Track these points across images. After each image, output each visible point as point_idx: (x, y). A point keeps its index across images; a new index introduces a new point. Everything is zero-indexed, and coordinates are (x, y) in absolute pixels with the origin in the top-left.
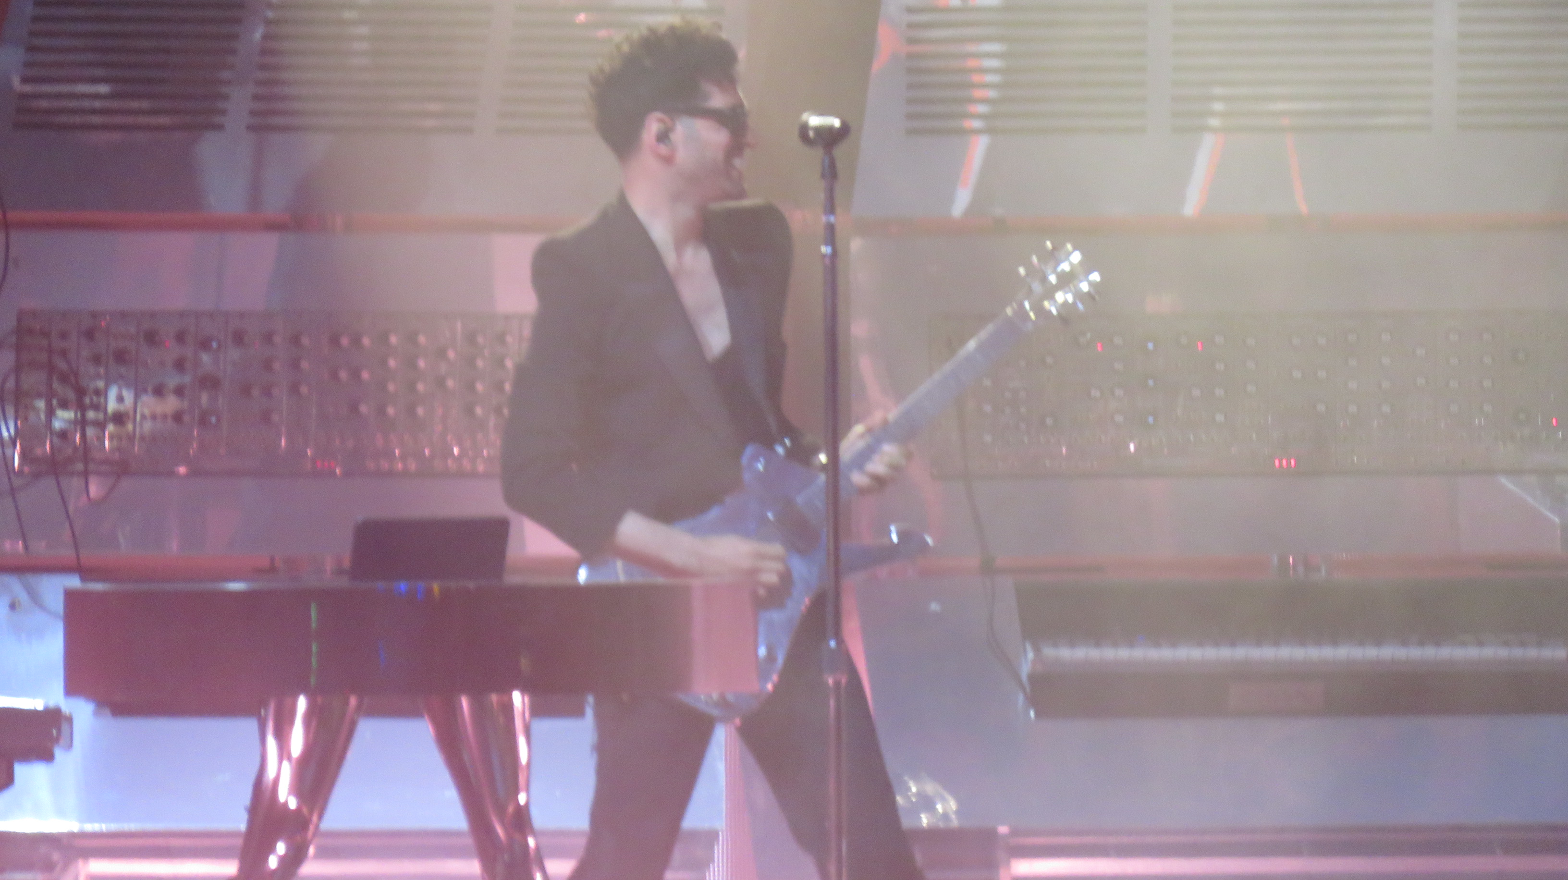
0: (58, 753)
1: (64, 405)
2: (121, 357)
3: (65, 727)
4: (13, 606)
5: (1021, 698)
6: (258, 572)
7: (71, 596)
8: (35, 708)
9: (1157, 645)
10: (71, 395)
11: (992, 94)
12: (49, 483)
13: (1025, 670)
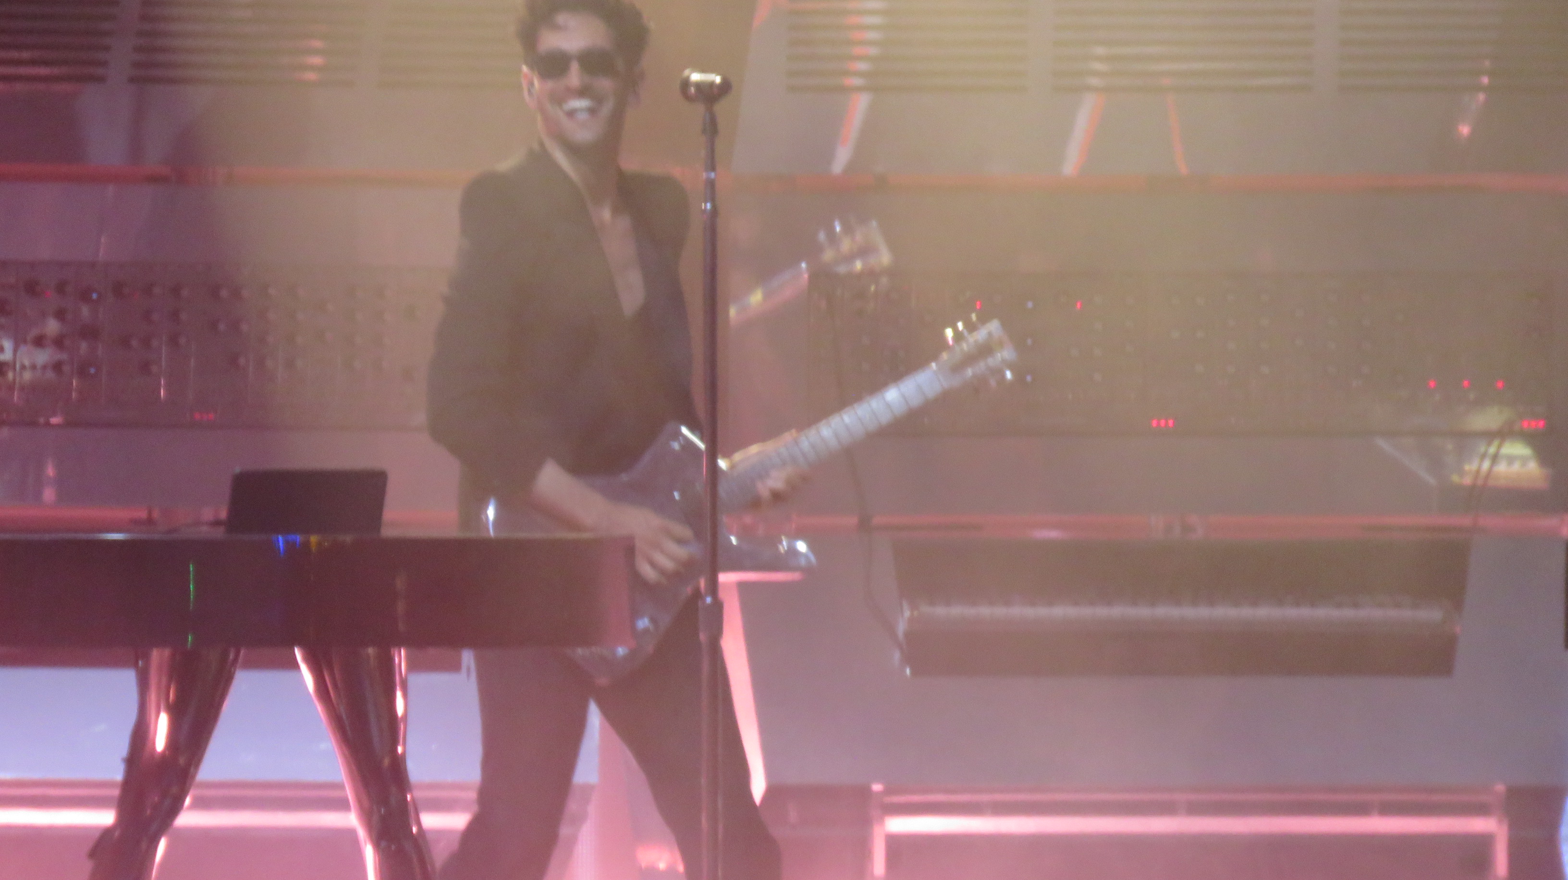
5: (897, 656)
6: (135, 523)
9: (1033, 603)
13: (901, 628)
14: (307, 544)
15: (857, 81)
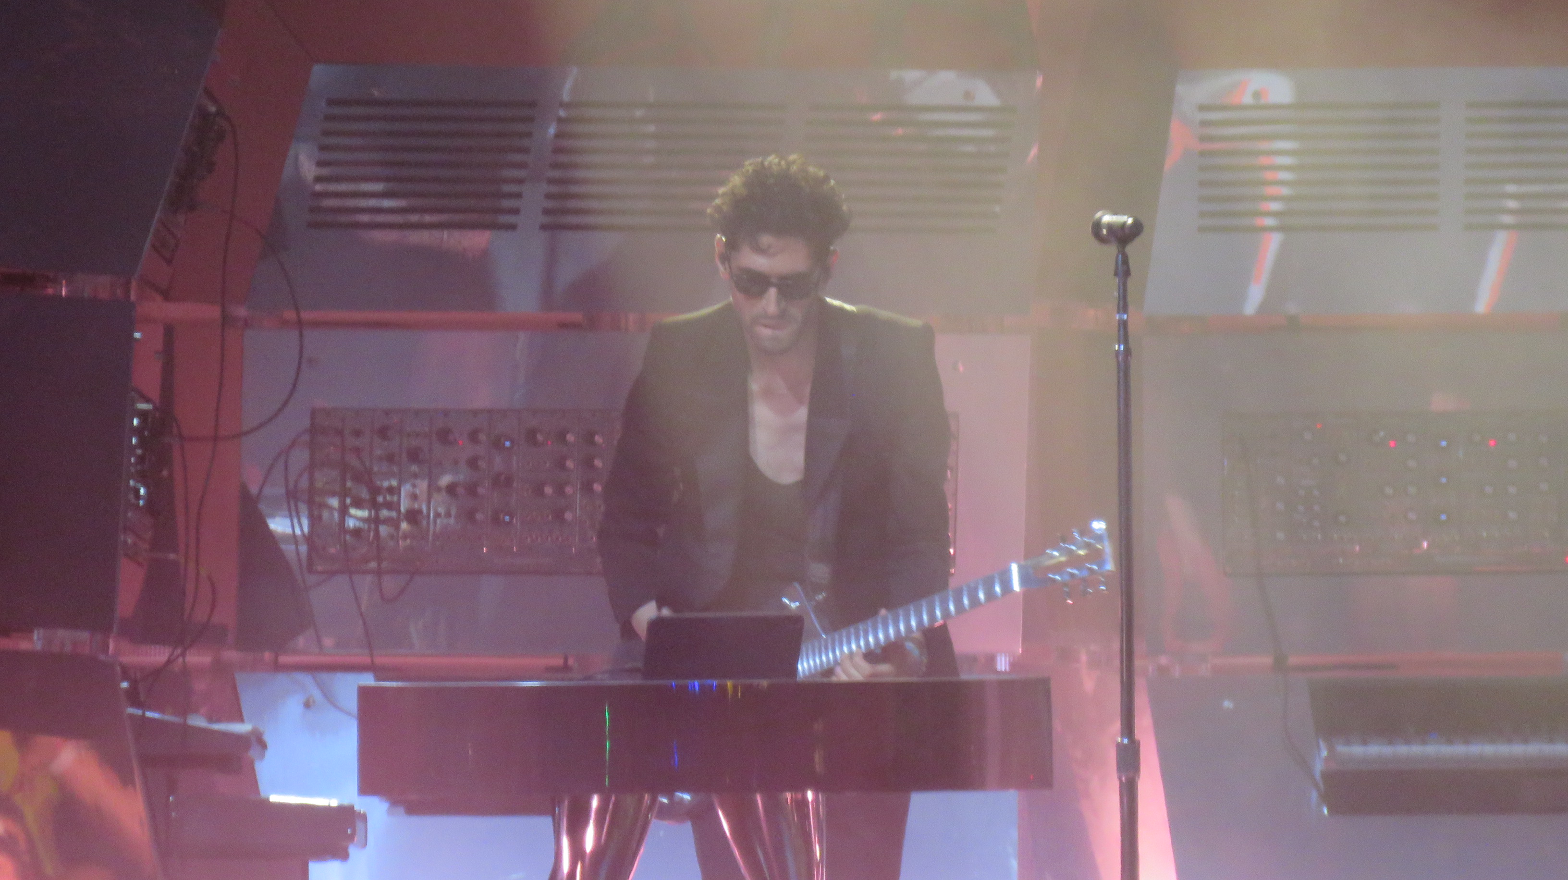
0: (352, 850)
1: (358, 504)
2: (414, 456)
3: (359, 826)
4: (307, 705)
5: (1314, 795)
6: (551, 670)
7: (364, 693)
8: (329, 804)
9: (1450, 742)
10: (365, 494)
11: (1285, 191)
12: (342, 581)
13: (1319, 767)
14: (723, 689)
15: (1269, 222)
